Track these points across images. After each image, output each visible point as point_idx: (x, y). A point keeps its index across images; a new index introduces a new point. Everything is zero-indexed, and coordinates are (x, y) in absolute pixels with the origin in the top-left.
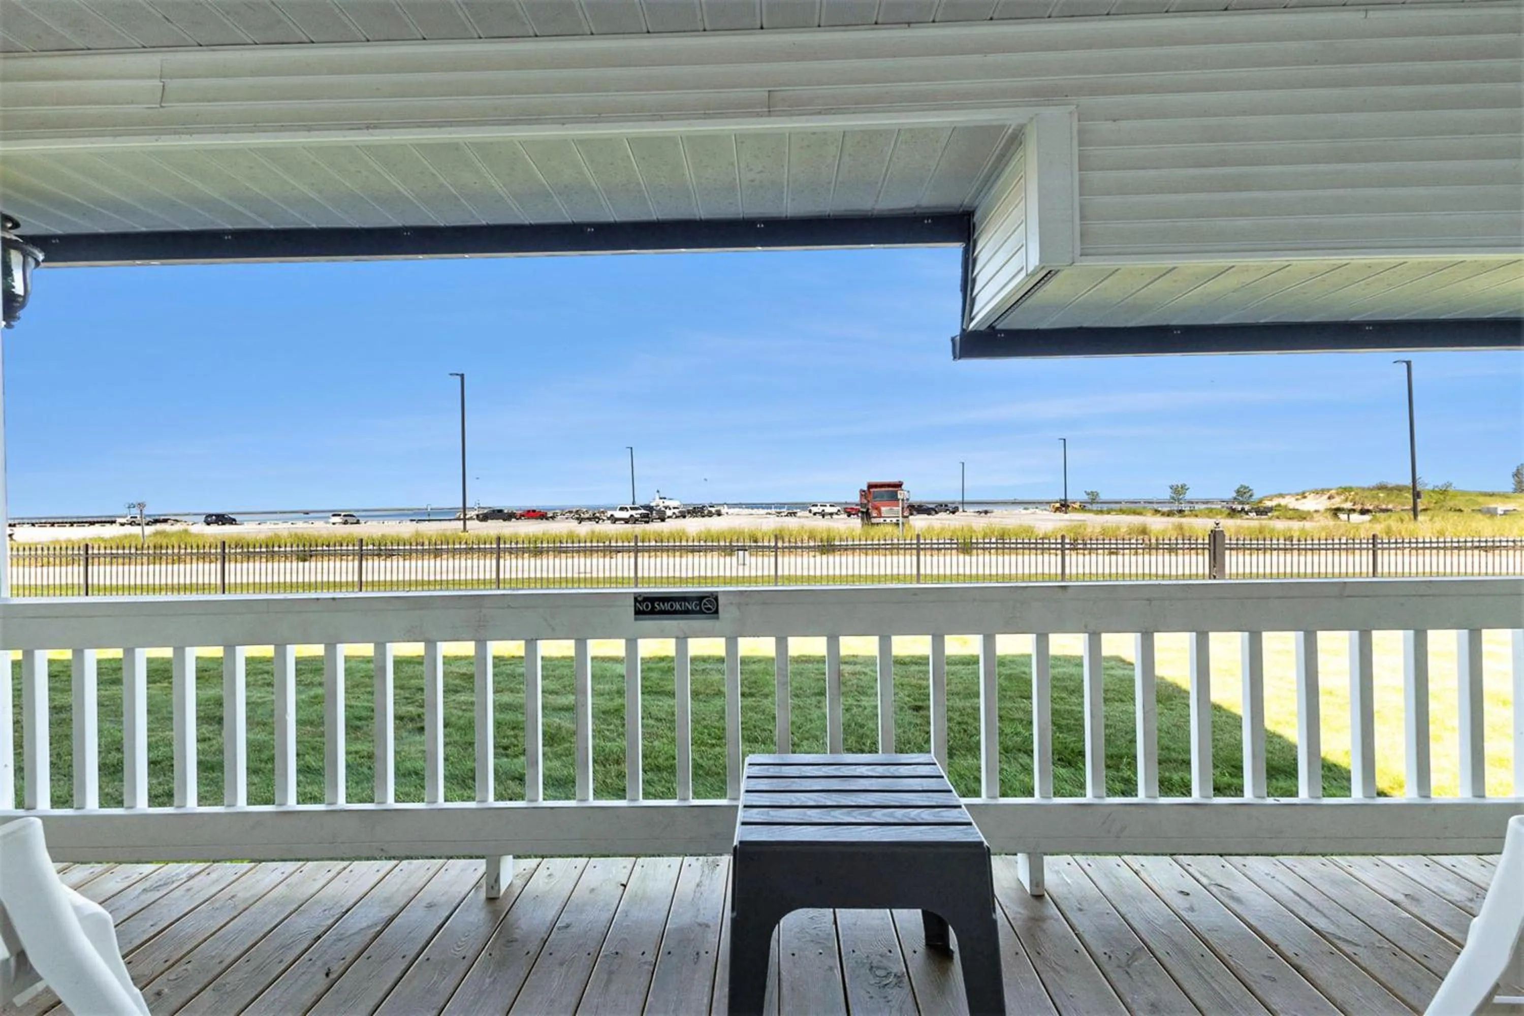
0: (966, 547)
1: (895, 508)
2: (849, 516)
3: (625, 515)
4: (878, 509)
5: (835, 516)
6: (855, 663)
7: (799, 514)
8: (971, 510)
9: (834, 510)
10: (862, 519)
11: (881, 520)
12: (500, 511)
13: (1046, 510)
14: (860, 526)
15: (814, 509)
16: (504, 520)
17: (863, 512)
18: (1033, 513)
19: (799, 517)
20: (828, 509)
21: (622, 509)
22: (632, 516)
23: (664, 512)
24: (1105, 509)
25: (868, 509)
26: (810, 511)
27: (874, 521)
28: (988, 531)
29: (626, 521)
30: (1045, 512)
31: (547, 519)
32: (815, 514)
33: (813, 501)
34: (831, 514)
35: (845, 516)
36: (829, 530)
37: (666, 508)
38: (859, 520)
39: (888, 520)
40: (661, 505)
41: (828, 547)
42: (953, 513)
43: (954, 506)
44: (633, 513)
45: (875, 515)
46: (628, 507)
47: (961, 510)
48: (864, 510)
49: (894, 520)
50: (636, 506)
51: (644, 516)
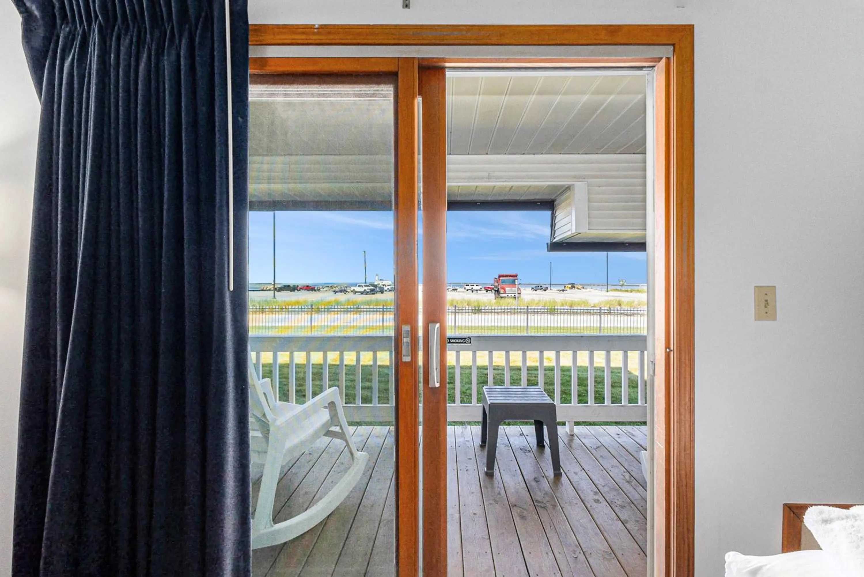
0: (552, 311)
1: (514, 289)
2: (487, 292)
3: (362, 289)
4: (504, 289)
5: (479, 292)
6: (498, 370)
7: (458, 290)
8: (555, 289)
9: (478, 288)
10: (495, 294)
11: (506, 295)
12: (289, 286)
13: (597, 289)
14: (494, 297)
15: (467, 288)
16: (291, 291)
17: (495, 290)
18: (590, 291)
19: (459, 292)
20: (475, 288)
21: (359, 286)
22: (365, 290)
23: (383, 288)
24: (629, 289)
25: (498, 289)
26: (465, 288)
27: (502, 295)
28: (563, 302)
29: (362, 293)
30: (597, 291)
31: (315, 291)
32: (467, 290)
33: (467, 282)
34: (477, 290)
35: (485, 292)
36: (478, 301)
37: (384, 285)
38: (493, 295)
39: (510, 295)
40: (381, 284)
41: (478, 310)
42: (545, 290)
43: (545, 286)
44: (366, 288)
45: (502, 292)
46: (363, 285)
47: (549, 289)
48: (496, 289)
49: (513, 295)
50: (368, 284)
51: (372, 290)
